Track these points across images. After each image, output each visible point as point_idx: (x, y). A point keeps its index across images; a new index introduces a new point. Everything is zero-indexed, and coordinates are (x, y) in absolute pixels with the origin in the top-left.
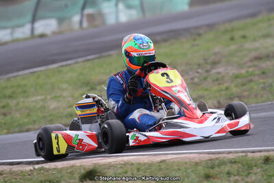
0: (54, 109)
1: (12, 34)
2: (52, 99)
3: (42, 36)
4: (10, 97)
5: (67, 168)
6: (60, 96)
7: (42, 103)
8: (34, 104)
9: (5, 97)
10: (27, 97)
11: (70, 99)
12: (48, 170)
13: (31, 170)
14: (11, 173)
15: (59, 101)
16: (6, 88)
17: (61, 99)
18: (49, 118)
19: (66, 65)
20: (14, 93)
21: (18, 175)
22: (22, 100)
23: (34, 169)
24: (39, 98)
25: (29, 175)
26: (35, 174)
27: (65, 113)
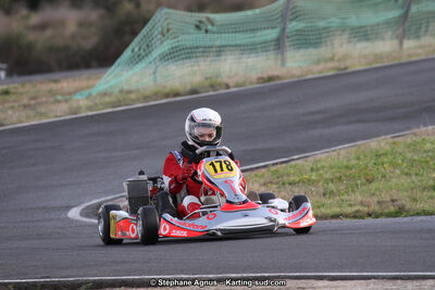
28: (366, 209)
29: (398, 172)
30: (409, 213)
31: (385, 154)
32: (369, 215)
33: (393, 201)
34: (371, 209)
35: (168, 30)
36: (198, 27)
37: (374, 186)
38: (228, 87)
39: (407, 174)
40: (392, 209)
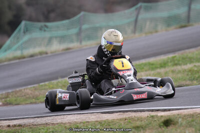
35: (27, 31)
36: (41, 29)
38: (47, 53)
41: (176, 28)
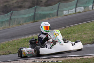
0: (85, 38)
1: (68, 12)
2: (84, 34)
3: (79, 13)
4: (69, 34)
5: (92, 58)
6: (86, 33)
7: (80, 36)
8: (78, 36)
9: (67, 34)
10: (75, 33)
11: (90, 34)
12: (85, 59)
13: (79, 59)
14: (72, 60)
15: (86, 35)
16: (68, 30)
17: (87, 34)
18: (83, 41)
19: (88, 22)
20: (70, 32)
21: (75, 60)
22: (73, 35)
23: (80, 58)
24: (79, 34)
25: (79, 61)
26: (81, 60)
27: (89, 39)
28: (3, 53)
29: (9, 46)
30: (12, 53)
31: (7, 44)
32: (3, 55)
33: (8, 51)
34: (4, 53)
37: (4, 49)
39: (11, 47)
40: (8, 53)
41: (32, 22)
